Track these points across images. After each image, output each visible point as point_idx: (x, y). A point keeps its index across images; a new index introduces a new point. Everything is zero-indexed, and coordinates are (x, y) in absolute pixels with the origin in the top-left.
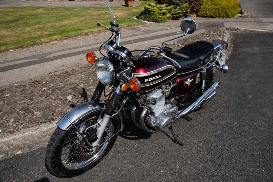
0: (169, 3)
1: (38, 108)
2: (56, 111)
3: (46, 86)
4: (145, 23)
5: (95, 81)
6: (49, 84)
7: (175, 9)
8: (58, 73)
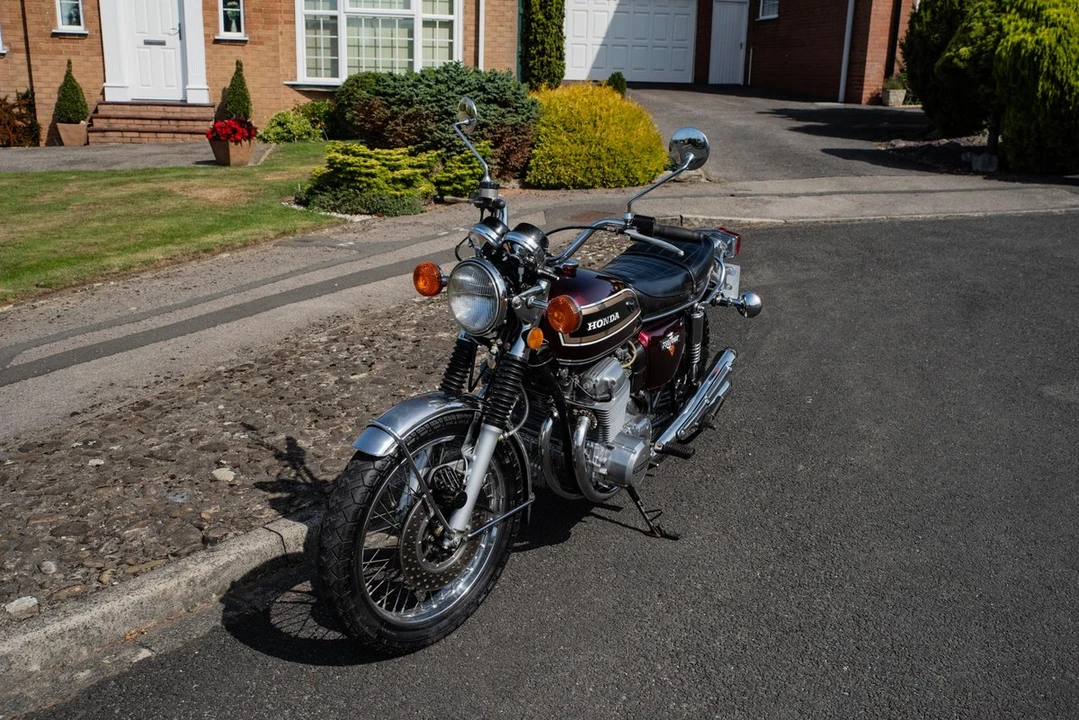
0: (420, 142)
1: (124, 518)
2: (203, 516)
3: (98, 455)
4: (340, 219)
5: (281, 417)
6: (104, 446)
7: (444, 162)
8: (105, 410)
